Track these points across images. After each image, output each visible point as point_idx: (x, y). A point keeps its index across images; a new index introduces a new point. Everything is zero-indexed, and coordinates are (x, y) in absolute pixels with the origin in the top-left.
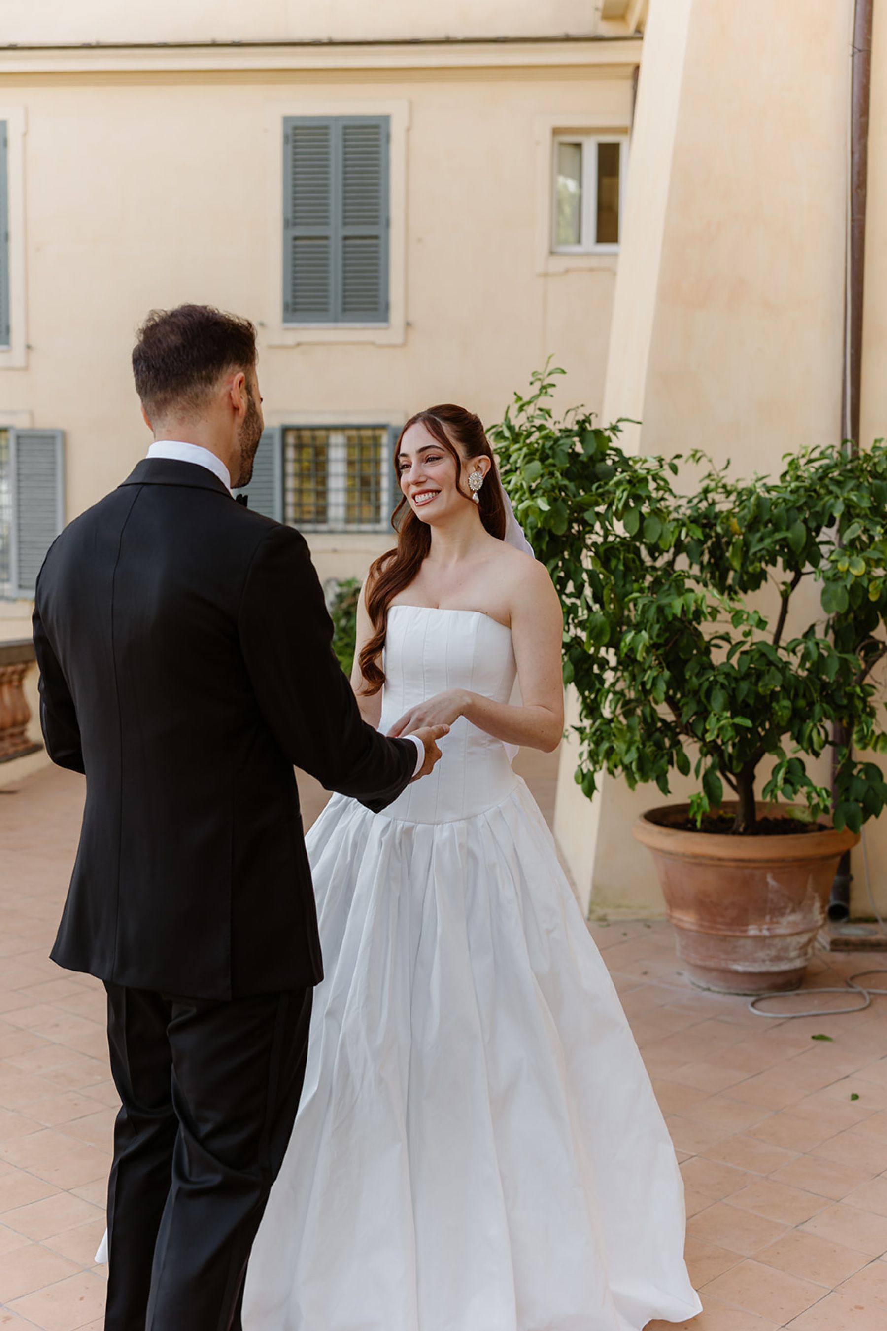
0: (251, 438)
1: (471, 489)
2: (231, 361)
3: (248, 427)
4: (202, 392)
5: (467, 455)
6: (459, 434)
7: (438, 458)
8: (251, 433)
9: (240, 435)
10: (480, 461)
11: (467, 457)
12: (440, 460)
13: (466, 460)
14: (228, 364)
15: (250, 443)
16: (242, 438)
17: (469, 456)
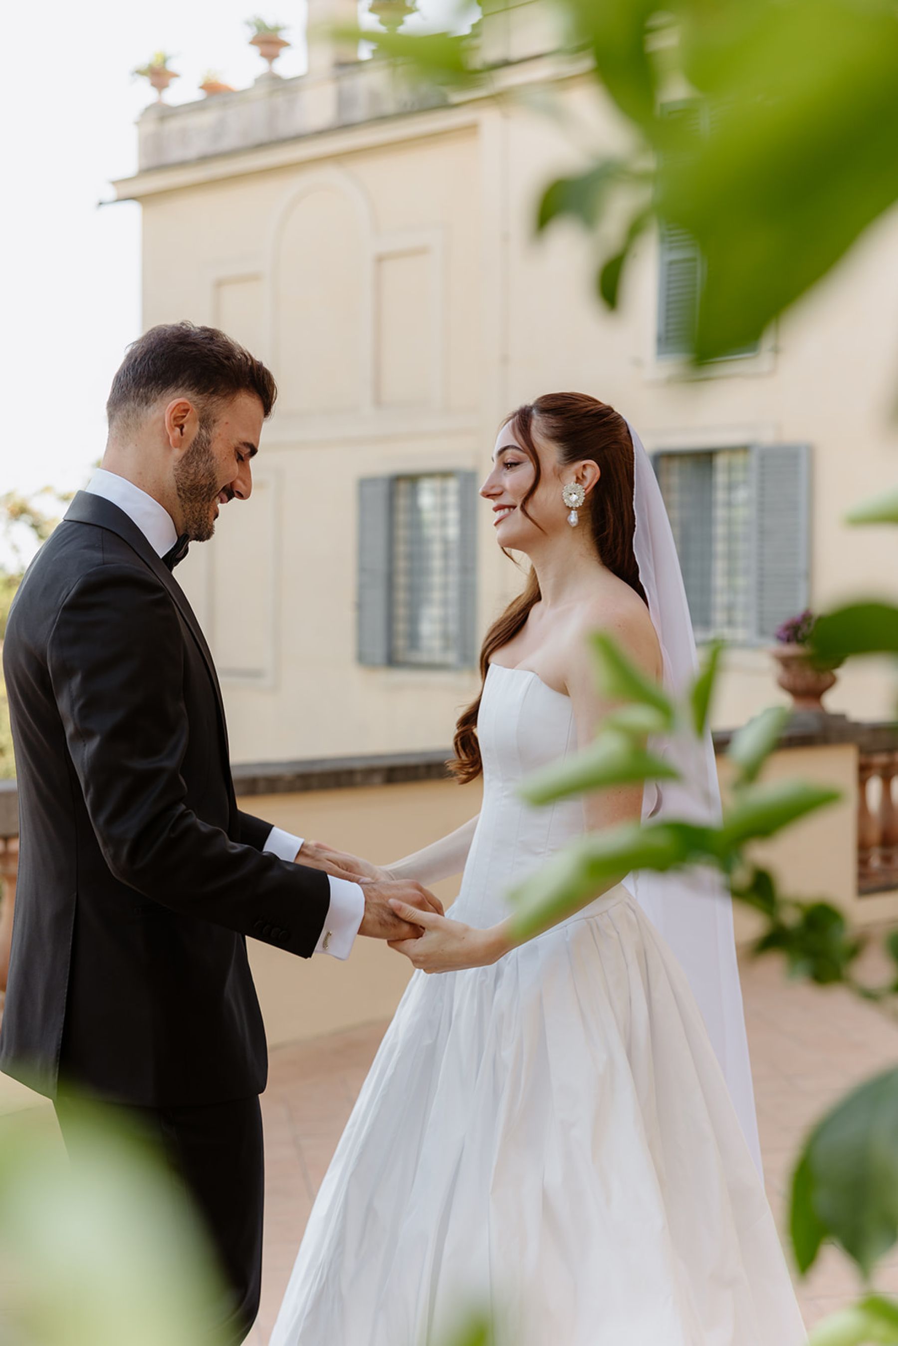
0: (192, 477)
1: (567, 505)
2: (183, 385)
3: (189, 464)
4: (134, 410)
5: (563, 458)
6: (553, 430)
7: (516, 464)
8: (192, 471)
9: (176, 470)
10: (584, 467)
11: (562, 463)
12: (518, 466)
13: (562, 467)
14: (178, 387)
15: (188, 483)
16: (178, 474)
17: (566, 460)
